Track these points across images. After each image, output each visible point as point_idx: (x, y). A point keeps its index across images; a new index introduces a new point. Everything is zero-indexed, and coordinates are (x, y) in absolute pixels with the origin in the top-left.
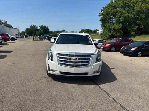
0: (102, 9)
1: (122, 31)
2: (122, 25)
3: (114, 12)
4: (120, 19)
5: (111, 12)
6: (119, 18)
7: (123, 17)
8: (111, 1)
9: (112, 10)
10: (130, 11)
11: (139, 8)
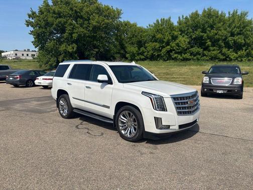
0: (30, 13)
1: (76, 55)
2: (76, 46)
3: (60, 22)
4: (74, 35)
5: (55, 23)
6: (71, 34)
7: (77, 33)
8: (44, 2)
9: (56, 19)
10: (85, 26)
11: (97, 22)
